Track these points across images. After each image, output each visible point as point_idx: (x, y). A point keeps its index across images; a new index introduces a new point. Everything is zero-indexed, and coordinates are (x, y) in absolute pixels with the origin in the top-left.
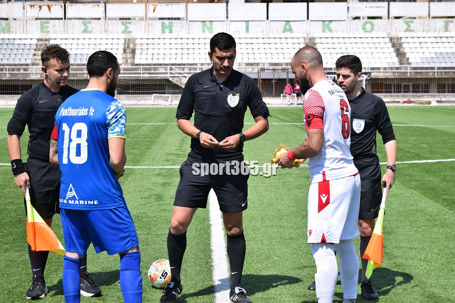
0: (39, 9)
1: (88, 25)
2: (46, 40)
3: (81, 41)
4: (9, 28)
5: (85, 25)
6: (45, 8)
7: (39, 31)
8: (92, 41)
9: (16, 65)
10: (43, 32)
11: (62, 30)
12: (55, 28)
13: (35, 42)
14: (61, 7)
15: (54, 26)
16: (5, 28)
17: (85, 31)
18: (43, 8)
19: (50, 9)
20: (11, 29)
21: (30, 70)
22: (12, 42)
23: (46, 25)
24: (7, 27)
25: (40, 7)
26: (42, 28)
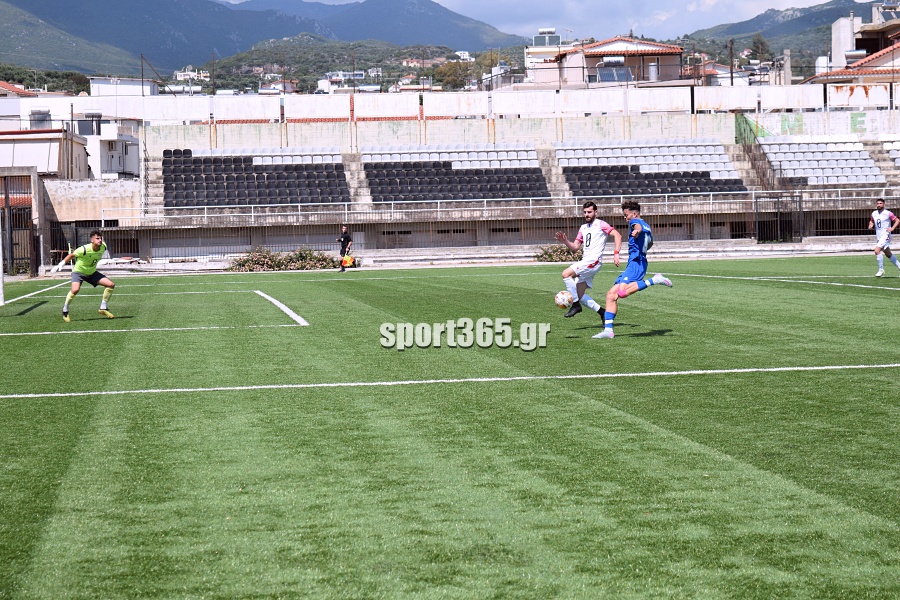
0: (849, 92)
2: (874, 144)
4: (801, 126)
6: (859, 91)
7: (849, 130)
9: (864, 186)
10: (854, 130)
11: (886, 126)
12: (875, 124)
13: (861, 147)
14: (886, 88)
15: (873, 121)
16: (794, 125)
18: (855, 90)
19: (867, 93)
20: (804, 127)
21: (894, 193)
23: (859, 119)
24: (797, 123)
25: (852, 89)
26: (854, 124)
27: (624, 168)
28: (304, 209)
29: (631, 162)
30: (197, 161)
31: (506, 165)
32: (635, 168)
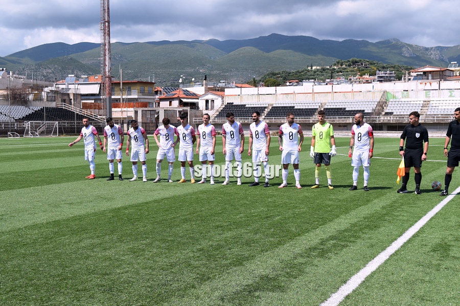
0: (425, 84)
1: (453, 93)
2: (428, 101)
3: (448, 102)
4: (408, 95)
5: (451, 92)
8: (454, 102)
10: (426, 97)
11: (438, 96)
12: (434, 95)
13: (422, 102)
14: (438, 83)
15: (433, 94)
16: (406, 95)
17: (451, 96)
18: (427, 84)
19: (431, 85)
22: (409, 103)
23: (428, 93)
26: (426, 95)
27: (341, 109)
28: (244, 119)
29: (343, 107)
30: (235, 105)
31: (310, 107)
32: (345, 108)
